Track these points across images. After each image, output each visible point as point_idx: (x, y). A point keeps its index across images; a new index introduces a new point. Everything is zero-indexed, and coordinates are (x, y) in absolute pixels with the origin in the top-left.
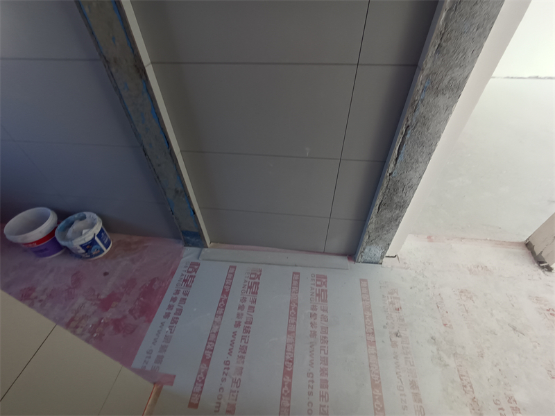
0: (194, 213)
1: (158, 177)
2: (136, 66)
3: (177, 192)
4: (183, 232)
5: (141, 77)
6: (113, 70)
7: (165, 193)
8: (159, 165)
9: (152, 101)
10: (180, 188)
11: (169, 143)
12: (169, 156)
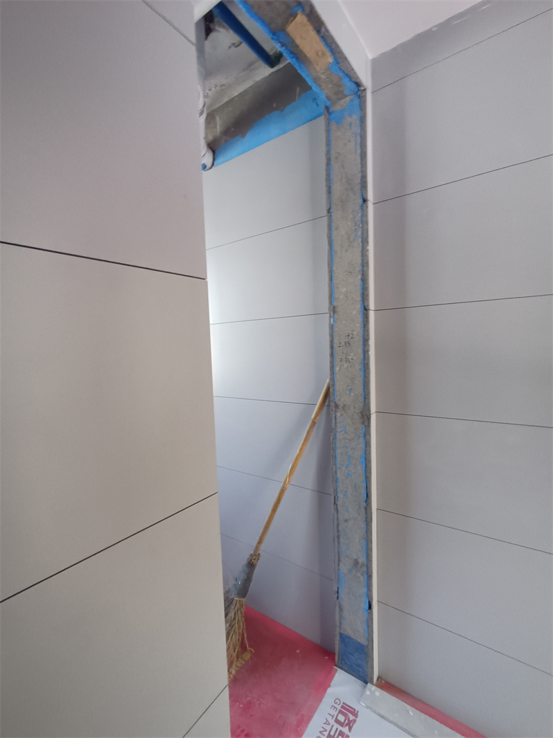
0: (370, 607)
1: (338, 537)
2: (362, 413)
3: (356, 563)
4: (341, 635)
5: (363, 423)
6: (338, 414)
7: (339, 561)
8: (346, 521)
9: (366, 446)
10: (362, 560)
11: (368, 496)
12: (363, 510)
